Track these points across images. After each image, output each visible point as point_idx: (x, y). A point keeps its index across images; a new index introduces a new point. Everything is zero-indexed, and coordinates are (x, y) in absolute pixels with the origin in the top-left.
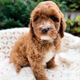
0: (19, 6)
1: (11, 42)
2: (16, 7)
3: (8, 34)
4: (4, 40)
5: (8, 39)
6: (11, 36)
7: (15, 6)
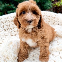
3: (9, 19)
4: (7, 23)
5: (10, 22)
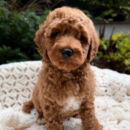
0: (17, 25)
1: (7, 83)
2: (13, 27)
6: (8, 75)
7: (11, 26)
